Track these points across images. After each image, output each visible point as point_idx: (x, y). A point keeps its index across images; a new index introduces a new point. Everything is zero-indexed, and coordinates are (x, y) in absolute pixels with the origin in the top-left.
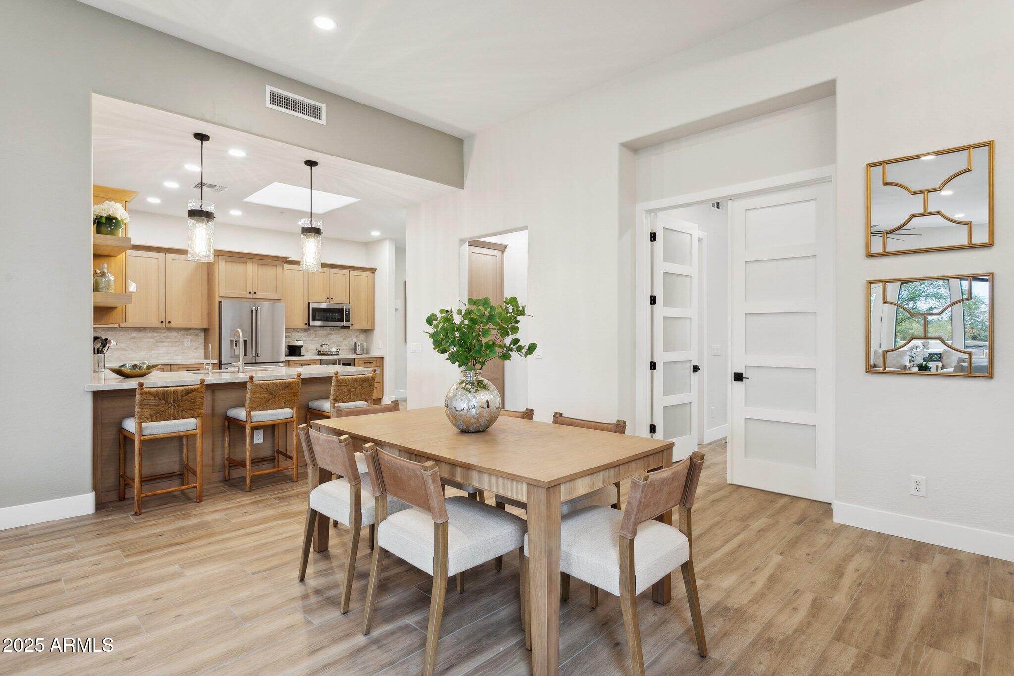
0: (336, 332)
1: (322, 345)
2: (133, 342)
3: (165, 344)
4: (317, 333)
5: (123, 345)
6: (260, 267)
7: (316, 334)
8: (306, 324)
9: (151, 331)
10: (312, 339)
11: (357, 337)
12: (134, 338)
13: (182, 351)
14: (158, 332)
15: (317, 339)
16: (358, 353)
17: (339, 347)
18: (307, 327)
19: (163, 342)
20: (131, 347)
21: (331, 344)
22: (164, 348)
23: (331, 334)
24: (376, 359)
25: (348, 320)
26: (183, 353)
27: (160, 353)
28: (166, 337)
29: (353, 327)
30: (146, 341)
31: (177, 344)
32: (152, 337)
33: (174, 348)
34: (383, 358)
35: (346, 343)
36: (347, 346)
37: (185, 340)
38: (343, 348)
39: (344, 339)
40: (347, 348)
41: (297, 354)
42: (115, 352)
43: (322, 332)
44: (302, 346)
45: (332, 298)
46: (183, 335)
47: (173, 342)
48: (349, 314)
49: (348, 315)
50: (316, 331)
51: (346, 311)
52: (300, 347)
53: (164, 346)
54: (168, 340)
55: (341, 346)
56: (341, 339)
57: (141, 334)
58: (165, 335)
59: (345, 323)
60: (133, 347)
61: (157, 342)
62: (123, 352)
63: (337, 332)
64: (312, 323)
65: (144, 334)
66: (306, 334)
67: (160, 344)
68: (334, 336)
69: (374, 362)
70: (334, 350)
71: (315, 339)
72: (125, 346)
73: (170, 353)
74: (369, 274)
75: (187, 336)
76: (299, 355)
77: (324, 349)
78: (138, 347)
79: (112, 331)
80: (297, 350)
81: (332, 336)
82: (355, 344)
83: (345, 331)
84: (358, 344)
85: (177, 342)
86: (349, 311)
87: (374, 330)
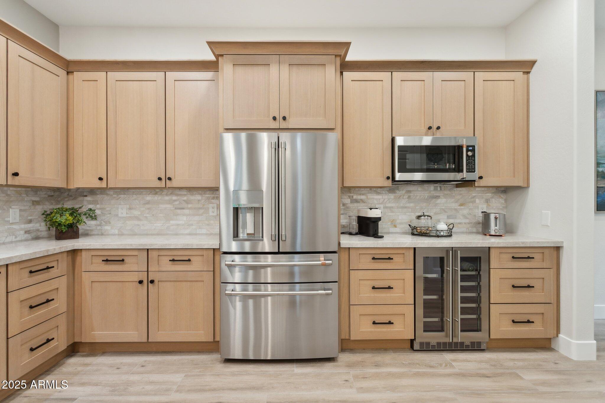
0: (446, 192)
1: (419, 217)
2: (148, 209)
3: (186, 211)
4: (412, 195)
5: (136, 213)
6: (295, 69)
7: (409, 197)
8: (388, 178)
9: (170, 193)
10: (401, 205)
11: (487, 201)
12: (148, 203)
13: (207, 222)
14: (177, 195)
15: (412, 205)
16: (493, 233)
17: (451, 221)
18: (389, 183)
19: (183, 209)
20: (145, 215)
21: (436, 214)
22: (185, 218)
23: (438, 197)
24: (541, 250)
25: (471, 169)
26: (208, 225)
27: (178, 225)
28: (187, 202)
29: (482, 183)
30: (162, 206)
31: (201, 211)
32: (171, 202)
33: (197, 218)
34: (558, 249)
35: (465, 212)
36: (467, 218)
37: (211, 206)
38: (458, 221)
39: (461, 205)
40: (467, 221)
41: (371, 233)
42: (127, 222)
43: (419, 192)
44: (379, 219)
45: (438, 128)
46: (208, 198)
47: (195, 208)
48: (474, 156)
49: (471, 160)
50: (409, 192)
51: (468, 151)
52: (377, 220)
53: (184, 215)
54: (190, 206)
55: (455, 217)
56: (455, 206)
57: (156, 198)
58: (185, 198)
59: (465, 175)
60: (147, 215)
61: (176, 209)
62: (136, 222)
63: (448, 192)
64: (399, 176)
65: (160, 198)
66: (392, 196)
67: (179, 211)
68: (441, 201)
69: (537, 256)
70: (442, 226)
71: (408, 205)
72: (140, 213)
73: (192, 225)
74: (518, 76)
75: (213, 201)
76: (376, 235)
77: (423, 222)
78: (153, 215)
79: (125, 194)
80: (371, 226)
81: (439, 201)
82: (486, 216)
83: (463, 191)
84: (492, 217)
85: (200, 208)
86: (473, 151)
87: (528, 187)
